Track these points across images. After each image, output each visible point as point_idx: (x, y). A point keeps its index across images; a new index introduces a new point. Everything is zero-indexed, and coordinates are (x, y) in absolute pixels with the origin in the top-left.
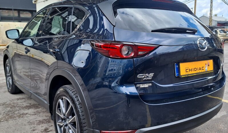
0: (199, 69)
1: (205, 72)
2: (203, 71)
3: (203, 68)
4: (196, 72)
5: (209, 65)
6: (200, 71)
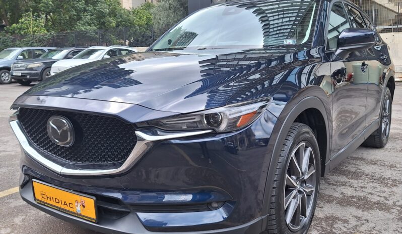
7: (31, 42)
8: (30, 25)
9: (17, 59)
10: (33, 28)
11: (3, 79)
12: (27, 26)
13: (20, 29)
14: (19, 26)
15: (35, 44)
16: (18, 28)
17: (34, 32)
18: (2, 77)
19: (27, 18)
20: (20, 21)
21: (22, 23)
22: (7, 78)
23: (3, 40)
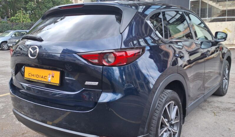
0: (41, 77)
1: (47, 82)
2: (45, 80)
3: (46, 78)
4: (37, 79)
5: (53, 77)
6: (43, 80)
7: (21, 27)
8: (21, 17)
9: (11, 37)
10: (22, 19)
11: (4, 47)
12: (19, 18)
13: (16, 20)
14: (15, 18)
15: (23, 28)
16: (15, 19)
17: (23, 21)
18: (4, 46)
19: (19, 13)
20: (15, 15)
21: (17, 16)
22: (6, 47)
23: (6, 26)
